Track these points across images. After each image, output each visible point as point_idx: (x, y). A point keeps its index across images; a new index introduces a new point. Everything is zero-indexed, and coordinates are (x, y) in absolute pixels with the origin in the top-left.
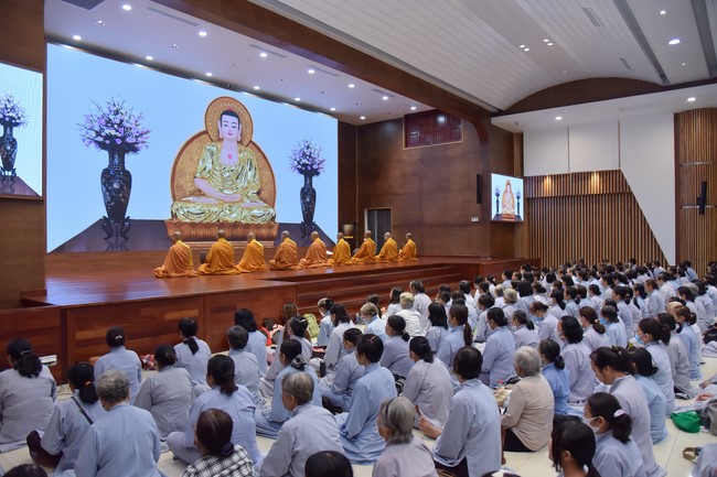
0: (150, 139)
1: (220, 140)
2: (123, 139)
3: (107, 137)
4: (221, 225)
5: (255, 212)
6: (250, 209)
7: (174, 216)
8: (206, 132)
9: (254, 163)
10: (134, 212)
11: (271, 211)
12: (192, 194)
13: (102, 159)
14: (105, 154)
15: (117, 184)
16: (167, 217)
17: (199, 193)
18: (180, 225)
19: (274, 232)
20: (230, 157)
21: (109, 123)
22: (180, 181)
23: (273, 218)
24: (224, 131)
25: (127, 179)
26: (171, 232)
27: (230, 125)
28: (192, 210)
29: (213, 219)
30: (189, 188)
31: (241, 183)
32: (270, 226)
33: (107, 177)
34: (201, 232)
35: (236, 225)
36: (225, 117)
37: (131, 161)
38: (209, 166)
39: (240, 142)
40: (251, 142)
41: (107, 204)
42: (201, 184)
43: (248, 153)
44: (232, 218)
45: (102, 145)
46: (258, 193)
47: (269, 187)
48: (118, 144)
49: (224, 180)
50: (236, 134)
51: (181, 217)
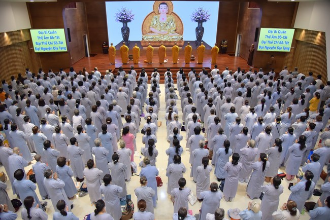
0: (135, 17)
1: (159, 14)
2: (126, 18)
3: (122, 19)
5: (174, 37)
6: (172, 36)
7: (143, 39)
8: (154, 12)
9: (174, 20)
10: (131, 39)
11: (181, 36)
12: (149, 33)
13: (121, 25)
14: (122, 23)
15: (126, 32)
16: (141, 40)
17: (152, 32)
18: (145, 42)
19: (182, 44)
20: (163, 19)
21: (122, 14)
22: (145, 29)
23: (182, 39)
24: (161, 11)
25: (128, 30)
26: (142, 44)
27: (163, 8)
28: (149, 37)
29: (157, 40)
30: (148, 31)
31: (168, 28)
32: (180, 42)
33: (123, 30)
35: (165, 42)
36: (161, 5)
37: (129, 24)
38: (155, 23)
39: (168, 13)
40: (172, 12)
41: (123, 37)
42: (152, 29)
43: (171, 17)
44: (164, 39)
45: (121, 21)
46: (175, 31)
47: (180, 28)
48: (125, 20)
49: (161, 27)
50: (166, 11)
51: (145, 39)
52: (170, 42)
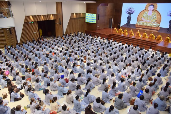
0: (135, 12)
1: (148, 11)
2: (131, 12)
3: (129, 12)
4: (145, 26)
5: (154, 24)
6: (153, 24)
7: (137, 24)
8: (145, 10)
9: (156, 15)
10: (131, 23)
11: (159, 25)
12: (141, 20)
13: (128, 15)
15: (129, 19)
16: (136, 24)
17: (142, 20)
18: (138, 25)
19: (159, 29)
20: (150, 14)
21: (129, 10)
22: (139, 18)
23: (159, 26)
24: (149, 9)
25: (131, 18)
26: (136, 26)
27: (151, 7)
28: (140, 23)
29: (144, 25)
30: (140, 19)
31: (152, 19)
32: (157, 28)
33: (128, 18)
34: (141, 27)
35: (149, 26)
36: (150, 6)
37: (131, 15)
38: (145, 16)
39: (153, 11)
40: (156, 10)
41: (128, 21)
42: (143, 19)
43: (155, 13)
44: (148, 25)
45: (128, 13)
46: (156, 21)
47: (159, 20)
48: (130, 13)
49: (148, 18)
50: (152, 9)
51: (138, 24)
52: (152, 27)
